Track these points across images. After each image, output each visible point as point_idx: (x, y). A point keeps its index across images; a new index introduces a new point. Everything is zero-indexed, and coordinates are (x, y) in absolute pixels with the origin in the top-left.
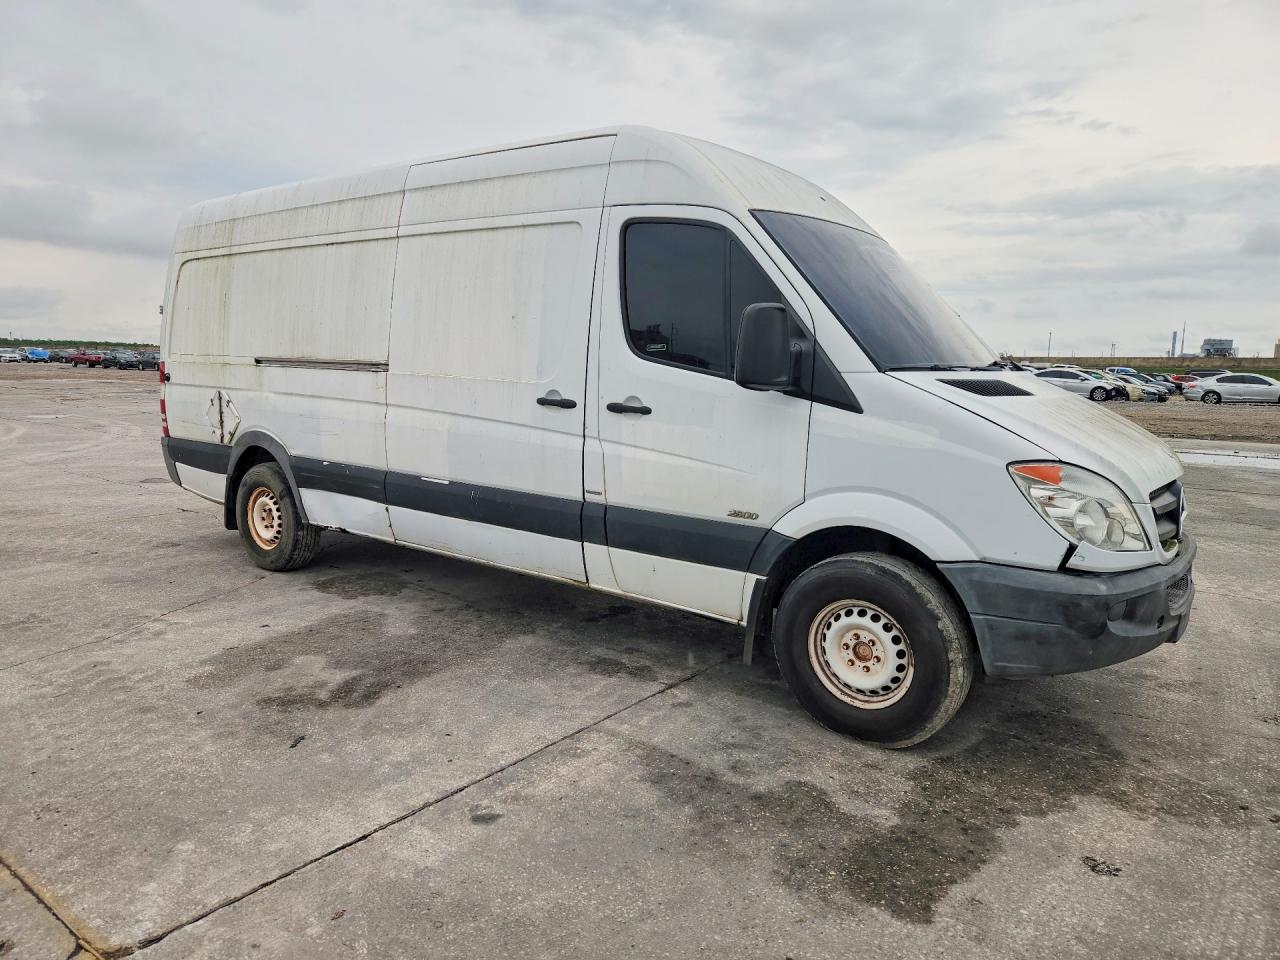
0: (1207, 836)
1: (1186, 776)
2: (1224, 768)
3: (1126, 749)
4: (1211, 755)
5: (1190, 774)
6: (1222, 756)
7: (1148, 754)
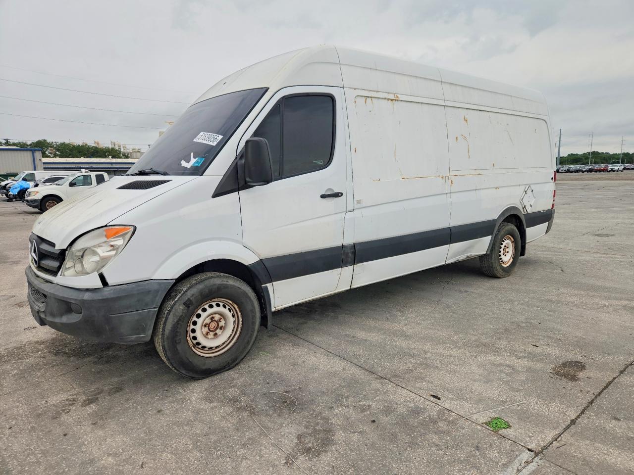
0: (4, 348)
1: (23, 361)
2: (9, 371)
3: (54, 358)
4: (18, 374)
5: (22, 362)
6: (12, 376)
7: (44, 361)
